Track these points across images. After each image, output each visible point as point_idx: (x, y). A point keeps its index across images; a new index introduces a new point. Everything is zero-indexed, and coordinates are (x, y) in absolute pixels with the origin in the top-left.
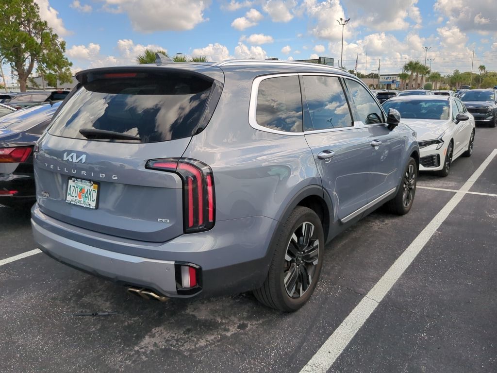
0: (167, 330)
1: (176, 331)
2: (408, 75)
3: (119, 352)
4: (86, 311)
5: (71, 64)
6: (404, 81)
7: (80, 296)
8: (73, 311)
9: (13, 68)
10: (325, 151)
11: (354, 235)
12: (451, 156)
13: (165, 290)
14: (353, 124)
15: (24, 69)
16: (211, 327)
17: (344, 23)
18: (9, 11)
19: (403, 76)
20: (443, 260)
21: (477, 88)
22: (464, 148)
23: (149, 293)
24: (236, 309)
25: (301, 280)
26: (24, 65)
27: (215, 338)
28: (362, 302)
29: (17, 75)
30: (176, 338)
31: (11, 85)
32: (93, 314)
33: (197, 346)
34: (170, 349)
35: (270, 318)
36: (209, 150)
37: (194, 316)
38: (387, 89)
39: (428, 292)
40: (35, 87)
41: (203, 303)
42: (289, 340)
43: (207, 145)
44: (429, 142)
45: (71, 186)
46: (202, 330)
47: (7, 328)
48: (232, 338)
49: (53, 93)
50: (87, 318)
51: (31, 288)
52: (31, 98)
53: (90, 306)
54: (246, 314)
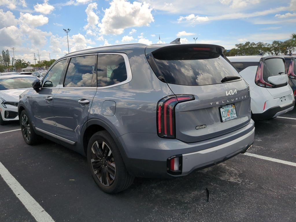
45: (222, 112)
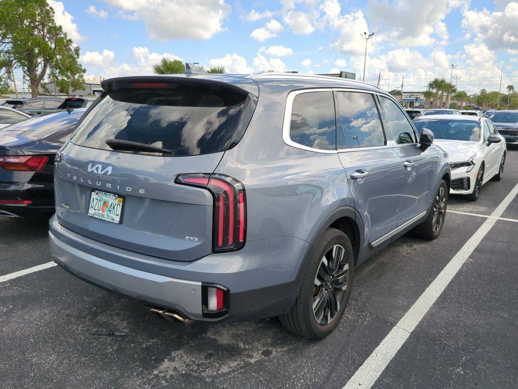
0: (187, 354)
1: (197, 356)
2: (432, 93)
3: (138, 375)
4: (102, 330)
5: (84, 71)
6: (428, 99)
7: (95, 315)
8: (88, 330)
9: (25, 73)
10: (358, 171)
11: (382, 259)
12: (482, 179)
13: (190, 312)
14: (385, 144)
15: (36, 75)
16: (234, 353)
17: (368, 37)
18: (23, 15)
19: (428, 94)
20: (476, 290)
21: (505, 109)
22: (495, 171)
23: (172, 315)
24: (259, 334)
25: (330, 305)
26: (37, 71)
27: (238, 365)
28: (392, 331)
29: (28, 81)
30: (197, 363)
31: (22, 91)
32: (110, 334)
33: (219, 372)
34: (190, 375)
35: (296, 345)
36: (240, 166)
37: (215, 340)
38: (410, 107)
39: (462, 324)
40: (47, 93)
41: (224, 326)
42: (316, 369)
43: (239, 160)
44: (459, 164)
45: (93, 199)
46: (224, 356)
47: (20, 345)
48: (256, 365)
49: (67, 100)
50: (103, 338)
51: (44, 303)
52: (44, 104)
53: (106, 324)
54: (270, 340)
